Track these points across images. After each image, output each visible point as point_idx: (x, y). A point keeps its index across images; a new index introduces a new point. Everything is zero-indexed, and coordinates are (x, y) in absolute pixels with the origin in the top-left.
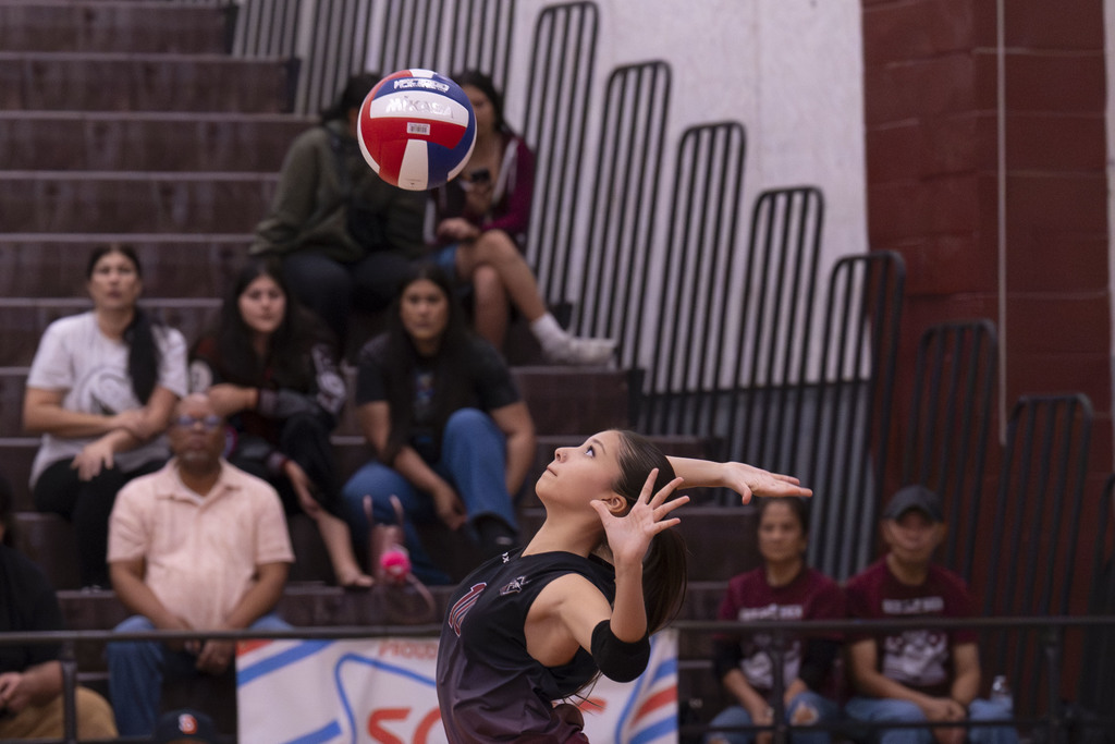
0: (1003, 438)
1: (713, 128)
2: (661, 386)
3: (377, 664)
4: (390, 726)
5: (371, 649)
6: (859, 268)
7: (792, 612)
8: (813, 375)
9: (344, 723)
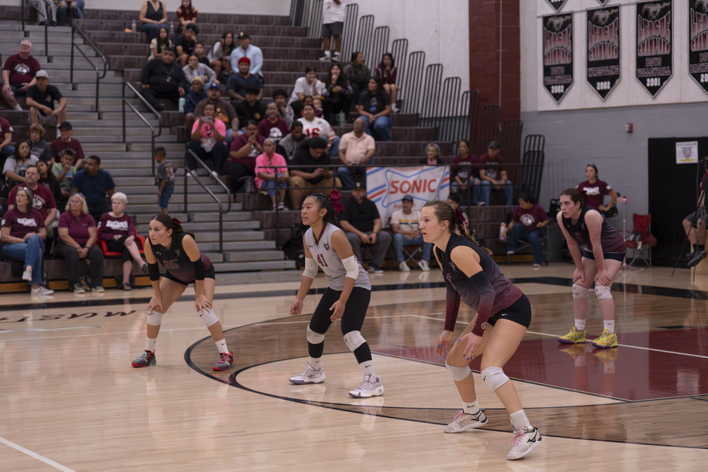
0: (500, 129)
1: (435, 65)
2: (423, 116)
3: (393, 172)
4: (395, 184)
5: (392, 169)
6: (469, 94)
7: (469, 163)
8: (459, 114)
9: (387, 183)
